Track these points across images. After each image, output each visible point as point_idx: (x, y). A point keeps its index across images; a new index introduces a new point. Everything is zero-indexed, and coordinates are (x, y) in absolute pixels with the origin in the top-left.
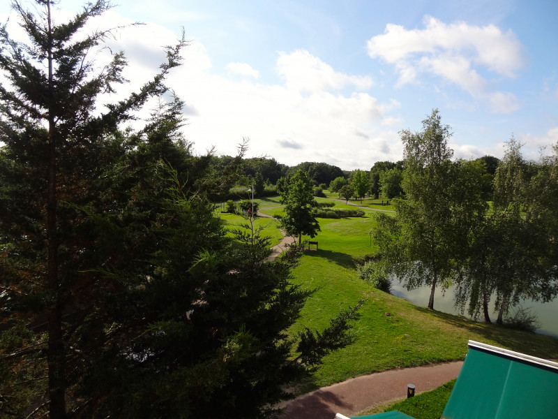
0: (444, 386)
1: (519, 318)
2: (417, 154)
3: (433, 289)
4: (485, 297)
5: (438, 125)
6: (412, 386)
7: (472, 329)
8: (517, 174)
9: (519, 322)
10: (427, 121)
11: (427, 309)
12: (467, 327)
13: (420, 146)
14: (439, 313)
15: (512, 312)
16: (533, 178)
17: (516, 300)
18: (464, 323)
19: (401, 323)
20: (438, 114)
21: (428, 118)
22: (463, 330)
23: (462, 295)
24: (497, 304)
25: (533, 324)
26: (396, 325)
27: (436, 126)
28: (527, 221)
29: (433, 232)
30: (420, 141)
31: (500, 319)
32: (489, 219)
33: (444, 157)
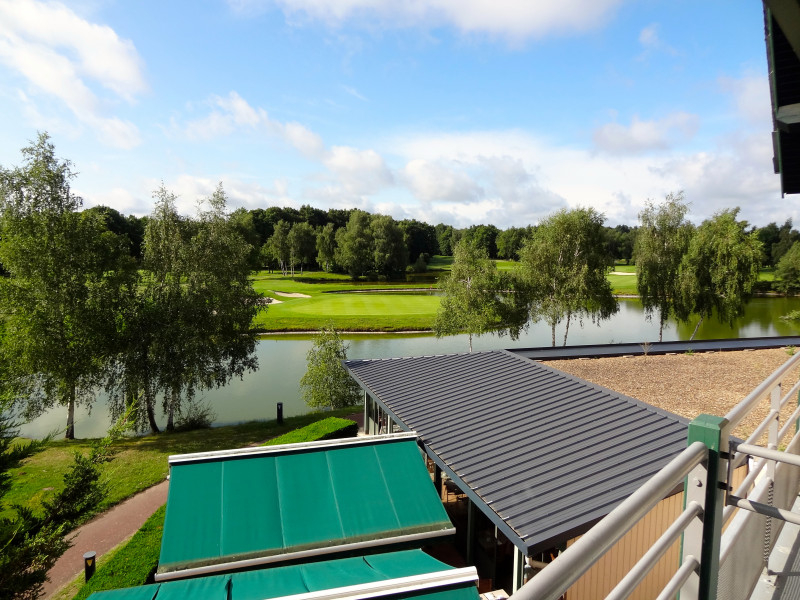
0: (142, 530)
1: (192, 416)
2: (19, 202)
3: (71, 410)
4: (148, 401)
5: (51, 158)
6: (89, 555)
7: (140, 448)
8: (174, 234)
9: (192, 421)
10: (32, 149)
11: (66, 442)
12: (134, 447)
13: (23, 189)
14: (84, 441)
15: (185, 411)
16: (193, 239)
17: (191, 393)
18: (128, 444)
19: (32, 475)
20: (48, 141)
21: (32, 146)
22: (129, 452)
23: (118, 407)
24: (165, 405)
25: (207, 418)
26: (24, 481)
27: (48, 159)
28: (190, 293)
29: (62, 324)
30: (25, 181)
31: (170, 425)
32: (142, 295)
33: (68, 207)
